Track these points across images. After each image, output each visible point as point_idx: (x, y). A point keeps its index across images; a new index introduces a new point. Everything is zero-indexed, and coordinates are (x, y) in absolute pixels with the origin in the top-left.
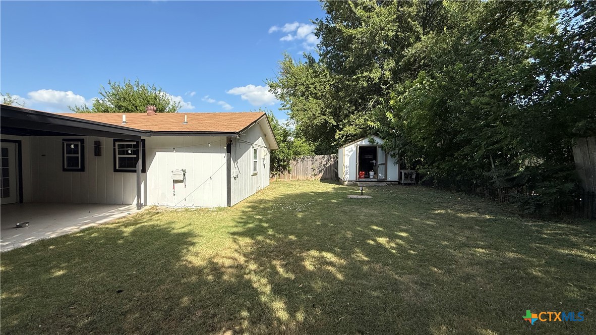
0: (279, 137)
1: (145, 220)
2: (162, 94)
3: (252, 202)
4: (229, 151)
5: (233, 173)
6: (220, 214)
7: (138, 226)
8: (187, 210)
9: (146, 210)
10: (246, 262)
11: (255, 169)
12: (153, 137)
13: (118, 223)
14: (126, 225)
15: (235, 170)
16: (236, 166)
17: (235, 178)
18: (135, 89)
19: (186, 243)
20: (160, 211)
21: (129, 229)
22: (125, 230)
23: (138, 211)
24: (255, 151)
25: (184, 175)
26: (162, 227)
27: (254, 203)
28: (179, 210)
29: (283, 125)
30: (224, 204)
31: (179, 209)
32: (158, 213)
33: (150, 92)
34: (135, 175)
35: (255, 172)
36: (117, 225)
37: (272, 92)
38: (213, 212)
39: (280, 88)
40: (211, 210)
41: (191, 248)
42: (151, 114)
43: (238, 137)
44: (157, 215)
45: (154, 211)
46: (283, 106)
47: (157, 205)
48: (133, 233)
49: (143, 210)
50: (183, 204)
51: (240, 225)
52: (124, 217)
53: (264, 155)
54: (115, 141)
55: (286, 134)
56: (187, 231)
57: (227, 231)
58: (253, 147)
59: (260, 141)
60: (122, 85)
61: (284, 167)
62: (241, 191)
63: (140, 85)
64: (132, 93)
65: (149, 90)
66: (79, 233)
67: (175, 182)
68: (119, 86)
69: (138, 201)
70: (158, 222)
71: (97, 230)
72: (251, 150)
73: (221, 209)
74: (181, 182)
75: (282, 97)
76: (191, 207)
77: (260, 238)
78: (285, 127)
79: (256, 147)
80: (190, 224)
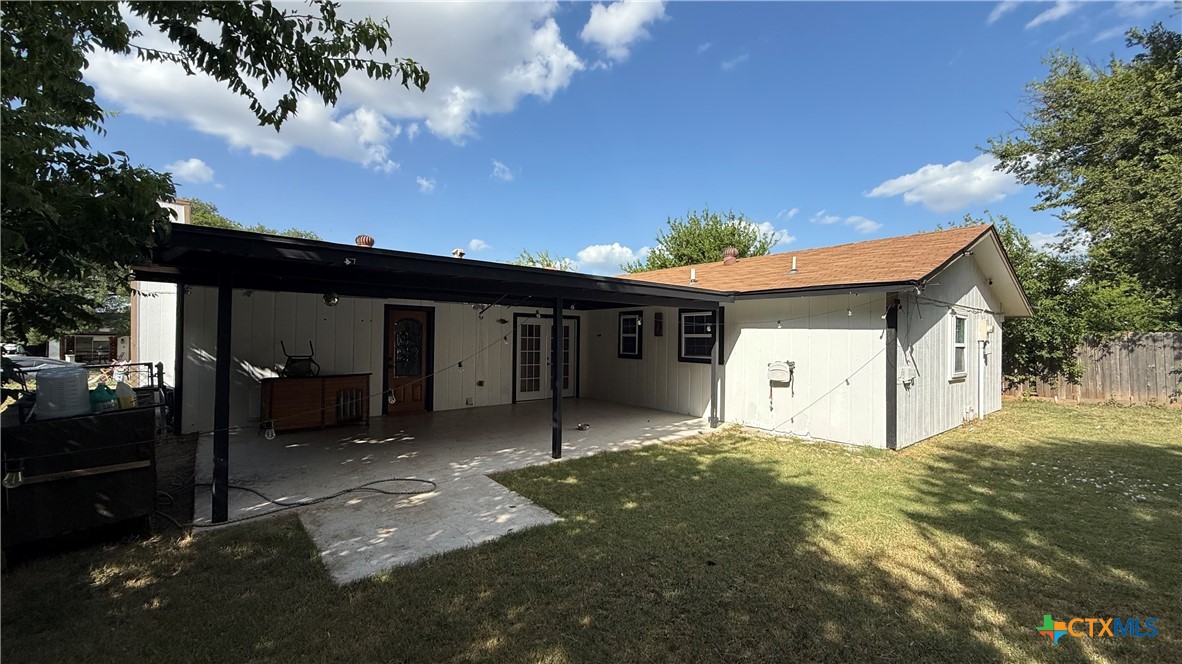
0: (1033, 285)
1: (726, 448)
2: (743, 224)
3: (952, 449)
4: (892, 323)
5: (903, 373)
6: (872, 463)
7: (718, 456)
8: (797, 441)
9: (725, 430)
10: (968, 595)
11: (959, 366)
12: (739, 303)
13: (687, 445)
14: (701, 452)
15: (907, 368)
16: (909, 358)
17: (907, 386)
18: (703, 224)
19: (809, 509)
20: (747, 436)
21: (706, 460)
22: (700, 459)
23: (713, 430)
24: (960, 322)
25: (791, 372)
26: (757, 467)
27: (959, 450)
28: (783, 440)
29: (1048, 250)
30: (880, 442)
31: (781, 437)
32: (745, 439)
33: (727, 224)
34: (708, 367)
35: (959, 374)
36: (687, 448)
37: (1007, 169)
38: (856, 454)
39: (1034, 152)
40: (850, 449)
41: (821, 522)
42: (730, 262)
43: (919, 292)
44: (744, 443)
45: (738, 434)
46: (1047, 199)
47: (740, 423)
48: (713, 467)
49: (719, 429)
50: (788, 428)
51: (929, 498)
52: (694, 437)
53: (985, 331)
54: (681, 311)
55: (1057, 272)
56: (804, 485)
57: (897, 505)
58: (954, 313)
59: (974, 298)
60: (686, 222)
61: (1054, 366)
62: (920, 417)
63: (710, 216)
64: (697, 232)
65: (724, 220)
66: (640, 451)
67: (774, 384)
68: (680, 224)
69: (712, 414)
70: (748, 456)
71: (665, 452)
72: (949, 321)
73: (870, 452)
74: (786, 385)
75: (1043, 174)
76: (805, 438)
77: (999, 546)
78: (1054, 253)
79: (960, 313)
80: (809, 473)
